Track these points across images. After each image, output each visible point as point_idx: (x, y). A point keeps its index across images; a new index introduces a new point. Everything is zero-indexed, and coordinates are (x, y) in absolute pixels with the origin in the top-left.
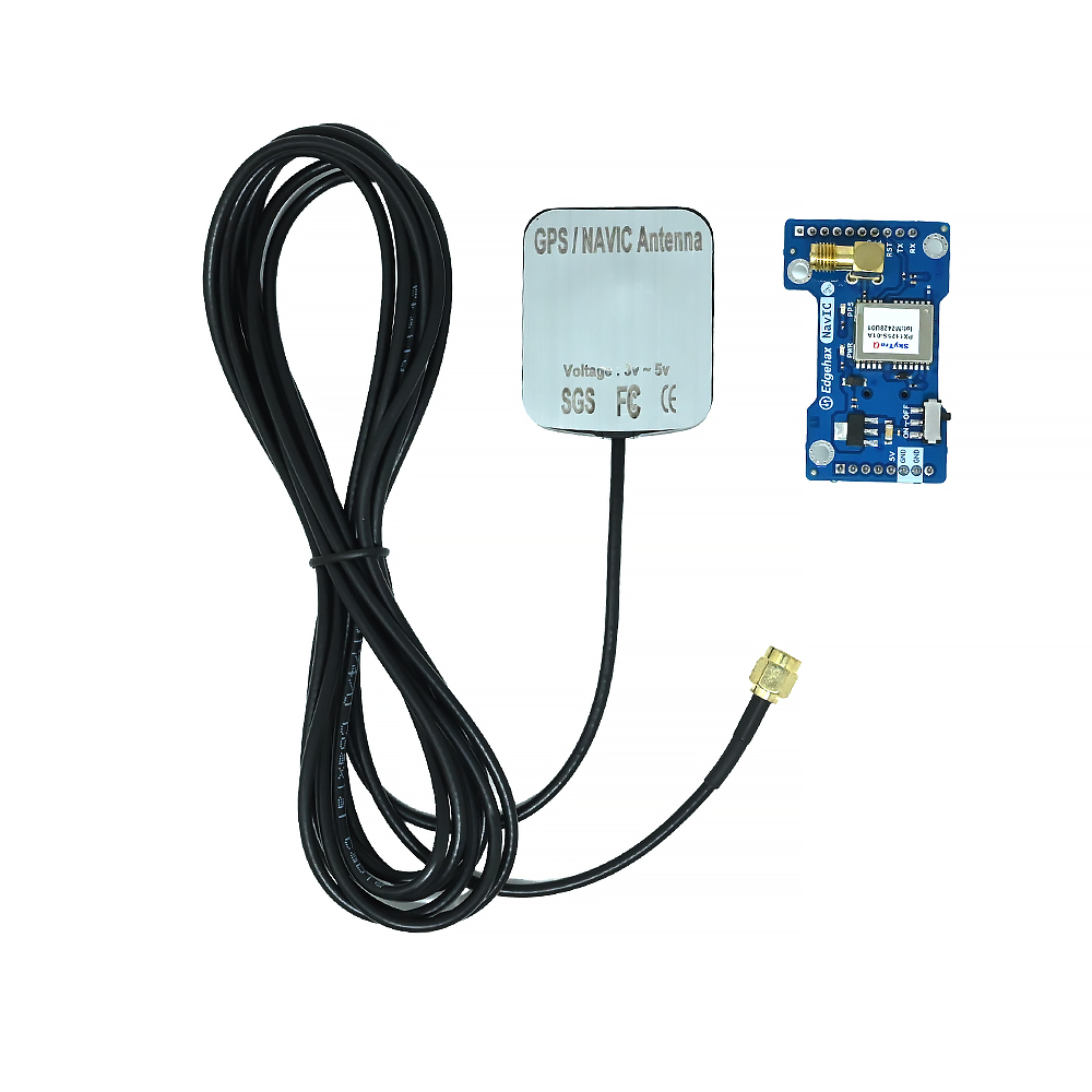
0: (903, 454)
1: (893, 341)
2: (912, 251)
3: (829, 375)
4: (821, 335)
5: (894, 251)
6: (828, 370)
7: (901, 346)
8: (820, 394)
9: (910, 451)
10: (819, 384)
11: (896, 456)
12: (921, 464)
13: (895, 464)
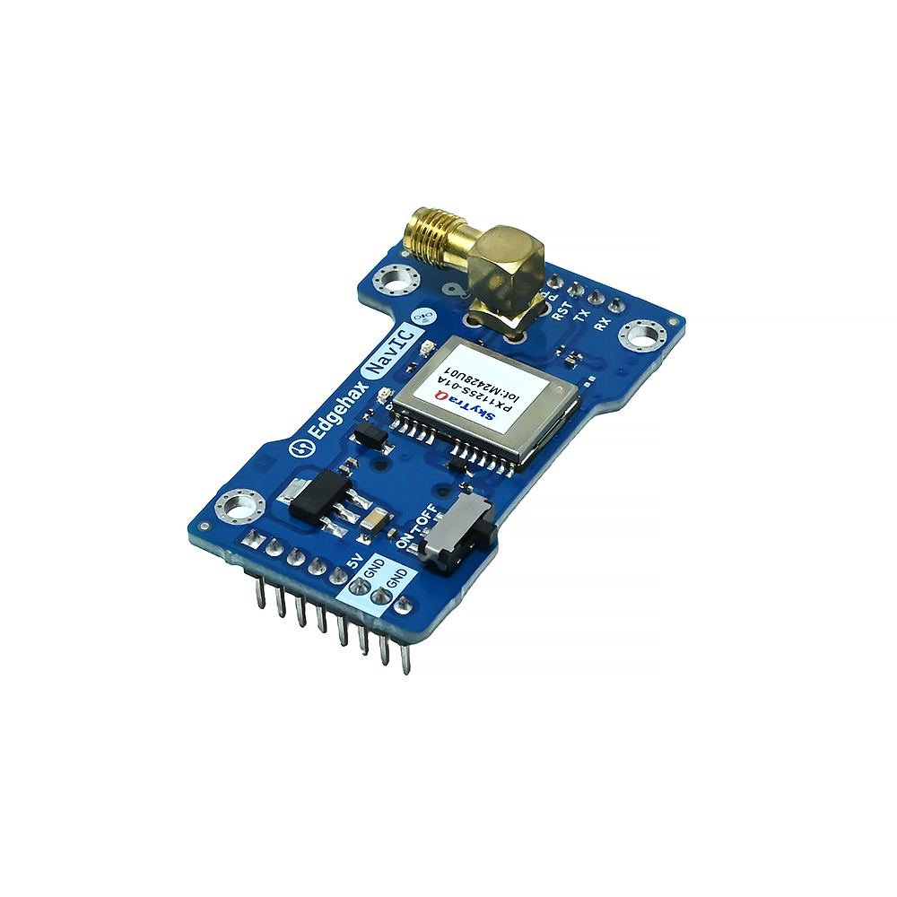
0: (377, 566)
1: (473, 402)
2: (598, 327)
3: (337, 416)
4: (368, 364)
5: (570, 315)
6: (340, 410)
7: (483, 413)
8: (302, 433)
9: (391, 566)
10: (313, 421)
11: (361, 564)
12: (396, 592)
13: (351, 573)
